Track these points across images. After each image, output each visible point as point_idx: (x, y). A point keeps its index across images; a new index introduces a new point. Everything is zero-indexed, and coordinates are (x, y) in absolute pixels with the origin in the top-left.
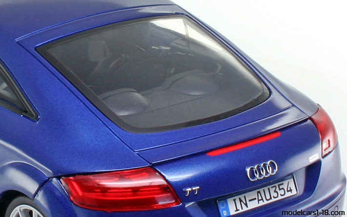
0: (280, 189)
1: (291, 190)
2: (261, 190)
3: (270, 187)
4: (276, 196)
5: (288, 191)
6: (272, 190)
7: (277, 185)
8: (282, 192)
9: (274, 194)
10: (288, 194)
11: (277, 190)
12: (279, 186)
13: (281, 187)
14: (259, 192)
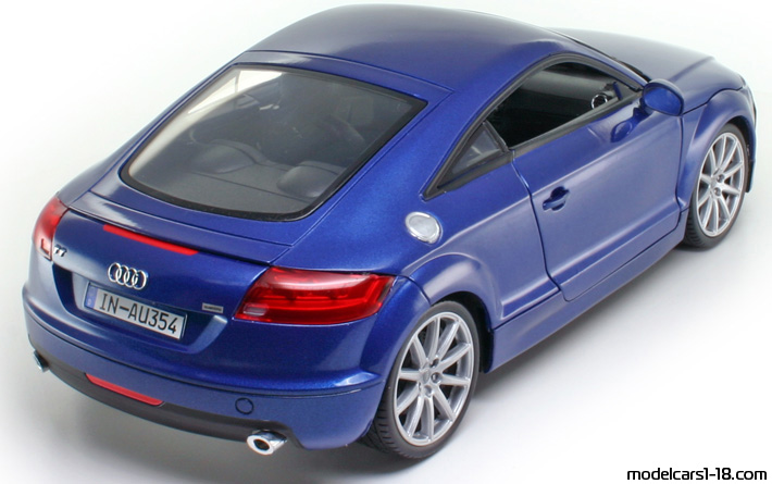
0: (161, 319)
1: (174, 330)
2: (139, 305)
3: (151, 308)
4: (153, 323)
5: (169, 328)
6: (152, 314)
7: (160, 311)
8: (162, 324)
9: (150, 319)
10: (167, 332)
11: (158, 318)
12: (162, 314)
13: (164, 317)
14: (135, 305)
